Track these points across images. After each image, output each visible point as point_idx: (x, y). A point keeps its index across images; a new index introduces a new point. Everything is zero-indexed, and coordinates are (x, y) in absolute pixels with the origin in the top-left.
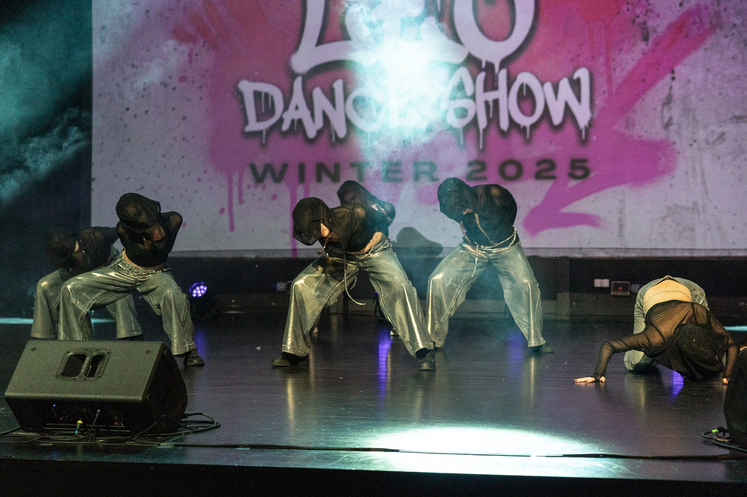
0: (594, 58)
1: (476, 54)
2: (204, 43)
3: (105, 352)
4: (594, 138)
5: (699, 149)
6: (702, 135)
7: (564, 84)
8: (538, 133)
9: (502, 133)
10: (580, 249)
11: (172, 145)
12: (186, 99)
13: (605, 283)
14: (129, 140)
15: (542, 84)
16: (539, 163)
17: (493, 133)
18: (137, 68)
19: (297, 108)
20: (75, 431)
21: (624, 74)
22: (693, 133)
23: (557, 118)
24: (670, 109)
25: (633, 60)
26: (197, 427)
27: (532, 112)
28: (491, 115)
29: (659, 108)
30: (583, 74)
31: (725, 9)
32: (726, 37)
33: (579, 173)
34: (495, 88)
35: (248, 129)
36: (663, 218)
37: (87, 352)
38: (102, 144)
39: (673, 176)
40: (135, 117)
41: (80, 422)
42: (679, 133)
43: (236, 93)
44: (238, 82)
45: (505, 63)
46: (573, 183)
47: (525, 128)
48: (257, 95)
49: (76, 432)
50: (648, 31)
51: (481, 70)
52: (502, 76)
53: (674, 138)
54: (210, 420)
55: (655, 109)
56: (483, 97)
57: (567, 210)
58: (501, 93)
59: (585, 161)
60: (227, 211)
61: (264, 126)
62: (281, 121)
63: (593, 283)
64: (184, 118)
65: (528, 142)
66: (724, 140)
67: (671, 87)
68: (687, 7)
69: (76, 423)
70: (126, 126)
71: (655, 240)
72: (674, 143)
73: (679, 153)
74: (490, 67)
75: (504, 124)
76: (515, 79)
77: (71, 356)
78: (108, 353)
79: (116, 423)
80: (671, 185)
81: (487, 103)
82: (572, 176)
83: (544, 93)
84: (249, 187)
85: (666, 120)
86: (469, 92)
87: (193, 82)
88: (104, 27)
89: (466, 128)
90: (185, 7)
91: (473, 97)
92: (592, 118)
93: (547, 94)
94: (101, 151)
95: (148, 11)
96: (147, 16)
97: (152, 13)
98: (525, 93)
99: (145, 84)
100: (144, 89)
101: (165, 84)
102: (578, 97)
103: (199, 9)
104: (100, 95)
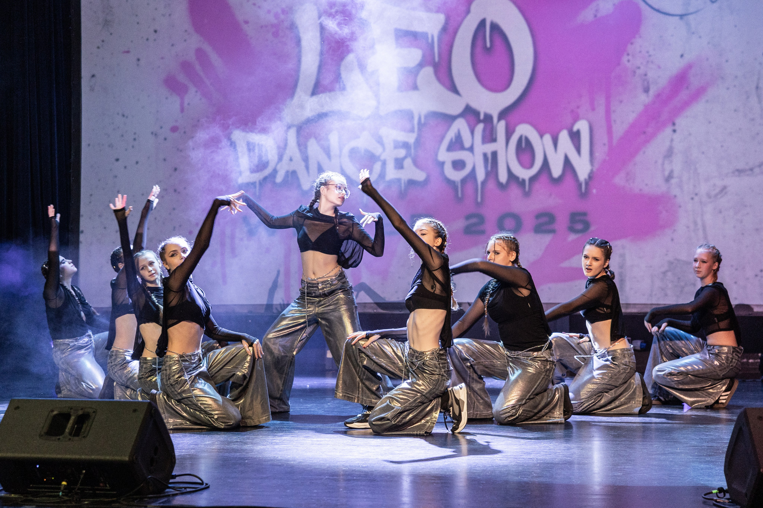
0: (593, 109)
1: (474, 105)
2: (196, 92)
3: (91, 411)
4: (594, 191)
5: (701, 202)
6: (704, 188)
7: (564, 136)
8: (537, 186)
9: (501, 186)
12: (178, 149)
15: (541, 136)
16: (538, 216)
17: (491, 185)
18: (127, 117)
19: (291, 159)
20: (59, 492)
21: (625, 126)
22: (695, 186)
23: (557, 170)
24: (671, 162)
25: (633, 112)
26: (185, 488)
27: (531, 165)
28: (489, 168)
29: (660, 161)
30: (583, 126)
31: (727, 61)
32: (728, 89)
33: (579, 227)
34: (493, 140)
35: (240, 180)
36: (664, 273)
37: (72, 411)
38: (91, 195)
39: (675, 230)
40: (125, 167)
41: (64, 483)
42: (680, 186)
43: (229, 143)
44: (231, 132)
45: (503, 114)
46: (572, 237)
47: (524, 181)
48: (250, 146)
49: (61, 494)
50: (648, 83)
51: (479, 121)
52: (501, 127)
53: (675, 191)
54: (199, 481)
55: (656, 162)
56: (481, 148)
57: (566, 264)
58: (499, 145)
59: (585, 214)
60: (219, 264)
61: (258, 177)
62: (274, 172)
64: (176, 169)
65: (527, 194)
66: (726, 193)
67: (672, 140)
68: (688, 58)
69: (60, 484)
70: (116, 177)
71: (655, 295)
72: (675, 196)
73: (680, 207)
74: (488, 118)
75: (503, 177)
76: (513, 131)
77: (55, 416)
78: (94, 412)
79: (101, 485)
80: (672, 240)
81: (485, 155)
82: (572, 230)
83: (543, 145)
84: (242, 239)
85: (667, 173)
86: (467, 144)
87: (185, 132)
88: (93, 76)
89: (464, 181)
90: (177, 55)
91: (471, 149)
92: (592, 170)
93: (546, 147)
94: (90, 202)
95: (138, 60)
96: (138, 65)
97: (142, 62)
98: (523, 145)
99: (135, 134)
100: (135, 139)
101: (156, 135)
102: (578, 149)
103: (191, 57)
104: (89, 145)
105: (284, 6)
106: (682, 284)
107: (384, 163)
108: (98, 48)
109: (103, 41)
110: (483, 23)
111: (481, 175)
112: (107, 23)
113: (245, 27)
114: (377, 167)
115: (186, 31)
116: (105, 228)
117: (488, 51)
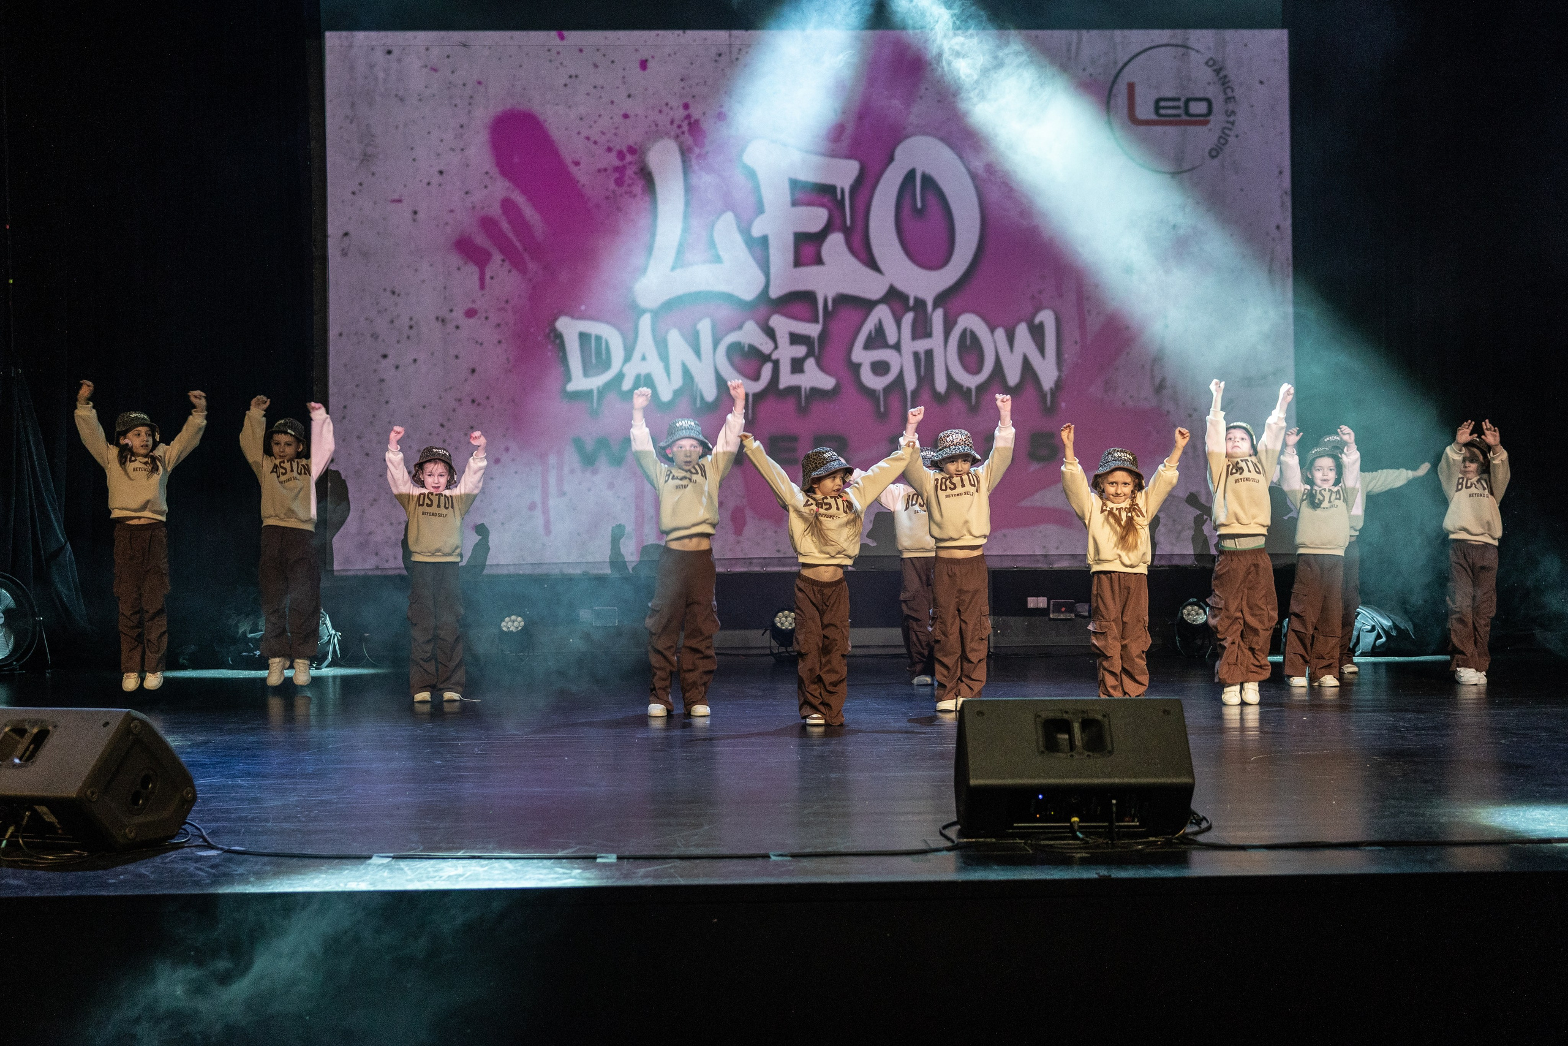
0: (1061, 296)
1: (900, 286)
2: (503, 260)
4: (1063, 405)
7: (1022, 330)
8: (987, 397)
9: (936, 395)
10: (1046, 556)
11: (454, 410)
12: (477, 342)
13: (1041, 602)
14: (387, 402)
15: (992, 330)
17: (925, 393)
18: (399, 295)
19: (644, 358)
21: (1102, 319)
22: (1192, 399)
23: (1013, 377)
24: (1162, 367)
27: (978, 370)
28: (922, 373)
29: (1148, 366)
30: (1046, 317)
33: (1044, 452)
34: (929, 335)
35: (570, 387)
38: (345, 407)
40: (397, 367)
42: (1174, 399)
43: (552, 335)
44: (555, 319)
45: (941, 299)
46: (1034, 466)
47: (969, 390)
48: (584, 337)
51: (908, 309)
52: (937, 318)
53: (1168, 406)
55: (1143, 367)
56: (910, 346)
57: (1026, 503)
58: (935, 343)
59: (1051, 436)
60: (539, 505)
61: (595, 382)
62: (620, 377)
63: (1026, 602)
64: (473, 371)
65: (974, 409)
70: (382, 381)
72: (1168, 412)
74: (920, 304)
75: (941, 385)
76: (955, 323)
81: (916, 355)
82: (1034, 456)
83: (995, 343)
84: (572, 471)
85: (1157, 381)
86: (892, 339)
87: (487, 318)
88: (346, 234)
89: (887, 389)
90: (474, 208)
91: (897, 347)
92: (1059, 377)
93: (999, 345)
94: (344, 418)
95: (415, 213)
96: (414, 220)
97: (421, 216)
98: (968, 342)
99: (411, 319)
100: (411, 327)
101: (443, 321)
102: (1041, 349)
103: (496, 211)
104: (341, 335)
105: (632, 144)
106: (1179, 527)
107: (776, 364)
108: (354, 193)
109: (361, 184)
110: (911, 175)
111: (911, 383)
112: (366, 158)
113: (574, 170)
114: (767, 370)
115: (487, 173)
116: (367, 455)
117: (920, 213)
